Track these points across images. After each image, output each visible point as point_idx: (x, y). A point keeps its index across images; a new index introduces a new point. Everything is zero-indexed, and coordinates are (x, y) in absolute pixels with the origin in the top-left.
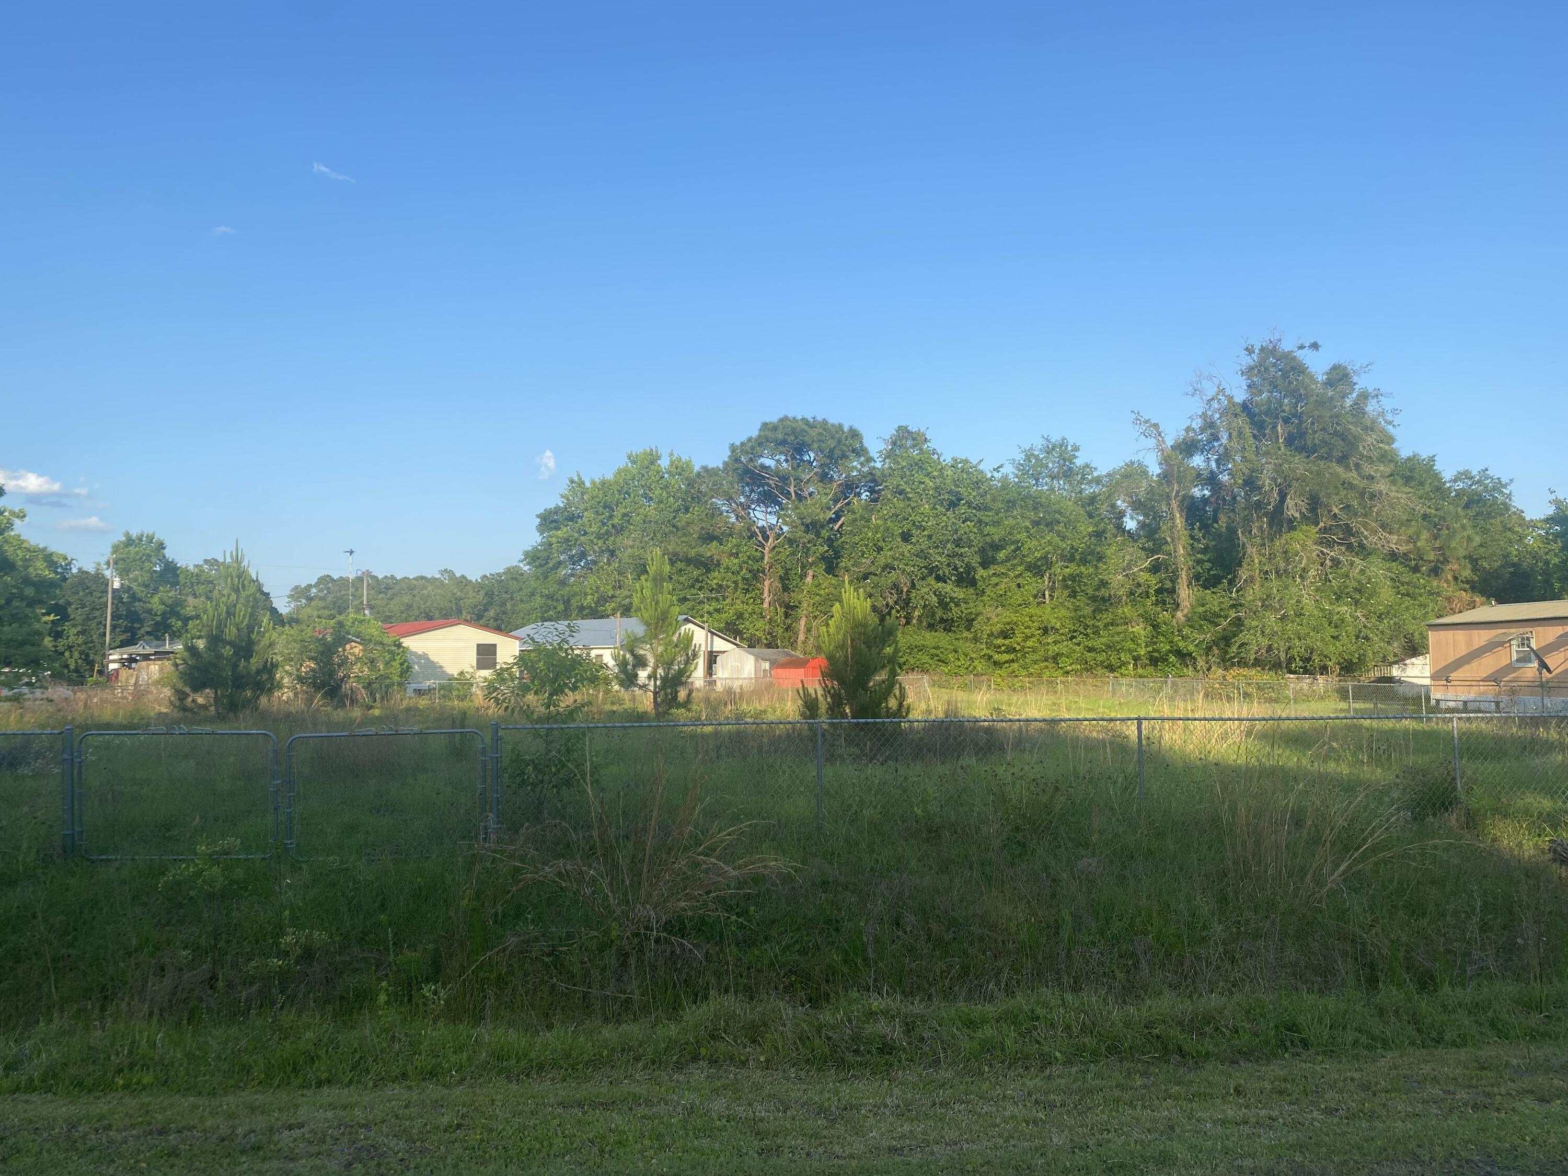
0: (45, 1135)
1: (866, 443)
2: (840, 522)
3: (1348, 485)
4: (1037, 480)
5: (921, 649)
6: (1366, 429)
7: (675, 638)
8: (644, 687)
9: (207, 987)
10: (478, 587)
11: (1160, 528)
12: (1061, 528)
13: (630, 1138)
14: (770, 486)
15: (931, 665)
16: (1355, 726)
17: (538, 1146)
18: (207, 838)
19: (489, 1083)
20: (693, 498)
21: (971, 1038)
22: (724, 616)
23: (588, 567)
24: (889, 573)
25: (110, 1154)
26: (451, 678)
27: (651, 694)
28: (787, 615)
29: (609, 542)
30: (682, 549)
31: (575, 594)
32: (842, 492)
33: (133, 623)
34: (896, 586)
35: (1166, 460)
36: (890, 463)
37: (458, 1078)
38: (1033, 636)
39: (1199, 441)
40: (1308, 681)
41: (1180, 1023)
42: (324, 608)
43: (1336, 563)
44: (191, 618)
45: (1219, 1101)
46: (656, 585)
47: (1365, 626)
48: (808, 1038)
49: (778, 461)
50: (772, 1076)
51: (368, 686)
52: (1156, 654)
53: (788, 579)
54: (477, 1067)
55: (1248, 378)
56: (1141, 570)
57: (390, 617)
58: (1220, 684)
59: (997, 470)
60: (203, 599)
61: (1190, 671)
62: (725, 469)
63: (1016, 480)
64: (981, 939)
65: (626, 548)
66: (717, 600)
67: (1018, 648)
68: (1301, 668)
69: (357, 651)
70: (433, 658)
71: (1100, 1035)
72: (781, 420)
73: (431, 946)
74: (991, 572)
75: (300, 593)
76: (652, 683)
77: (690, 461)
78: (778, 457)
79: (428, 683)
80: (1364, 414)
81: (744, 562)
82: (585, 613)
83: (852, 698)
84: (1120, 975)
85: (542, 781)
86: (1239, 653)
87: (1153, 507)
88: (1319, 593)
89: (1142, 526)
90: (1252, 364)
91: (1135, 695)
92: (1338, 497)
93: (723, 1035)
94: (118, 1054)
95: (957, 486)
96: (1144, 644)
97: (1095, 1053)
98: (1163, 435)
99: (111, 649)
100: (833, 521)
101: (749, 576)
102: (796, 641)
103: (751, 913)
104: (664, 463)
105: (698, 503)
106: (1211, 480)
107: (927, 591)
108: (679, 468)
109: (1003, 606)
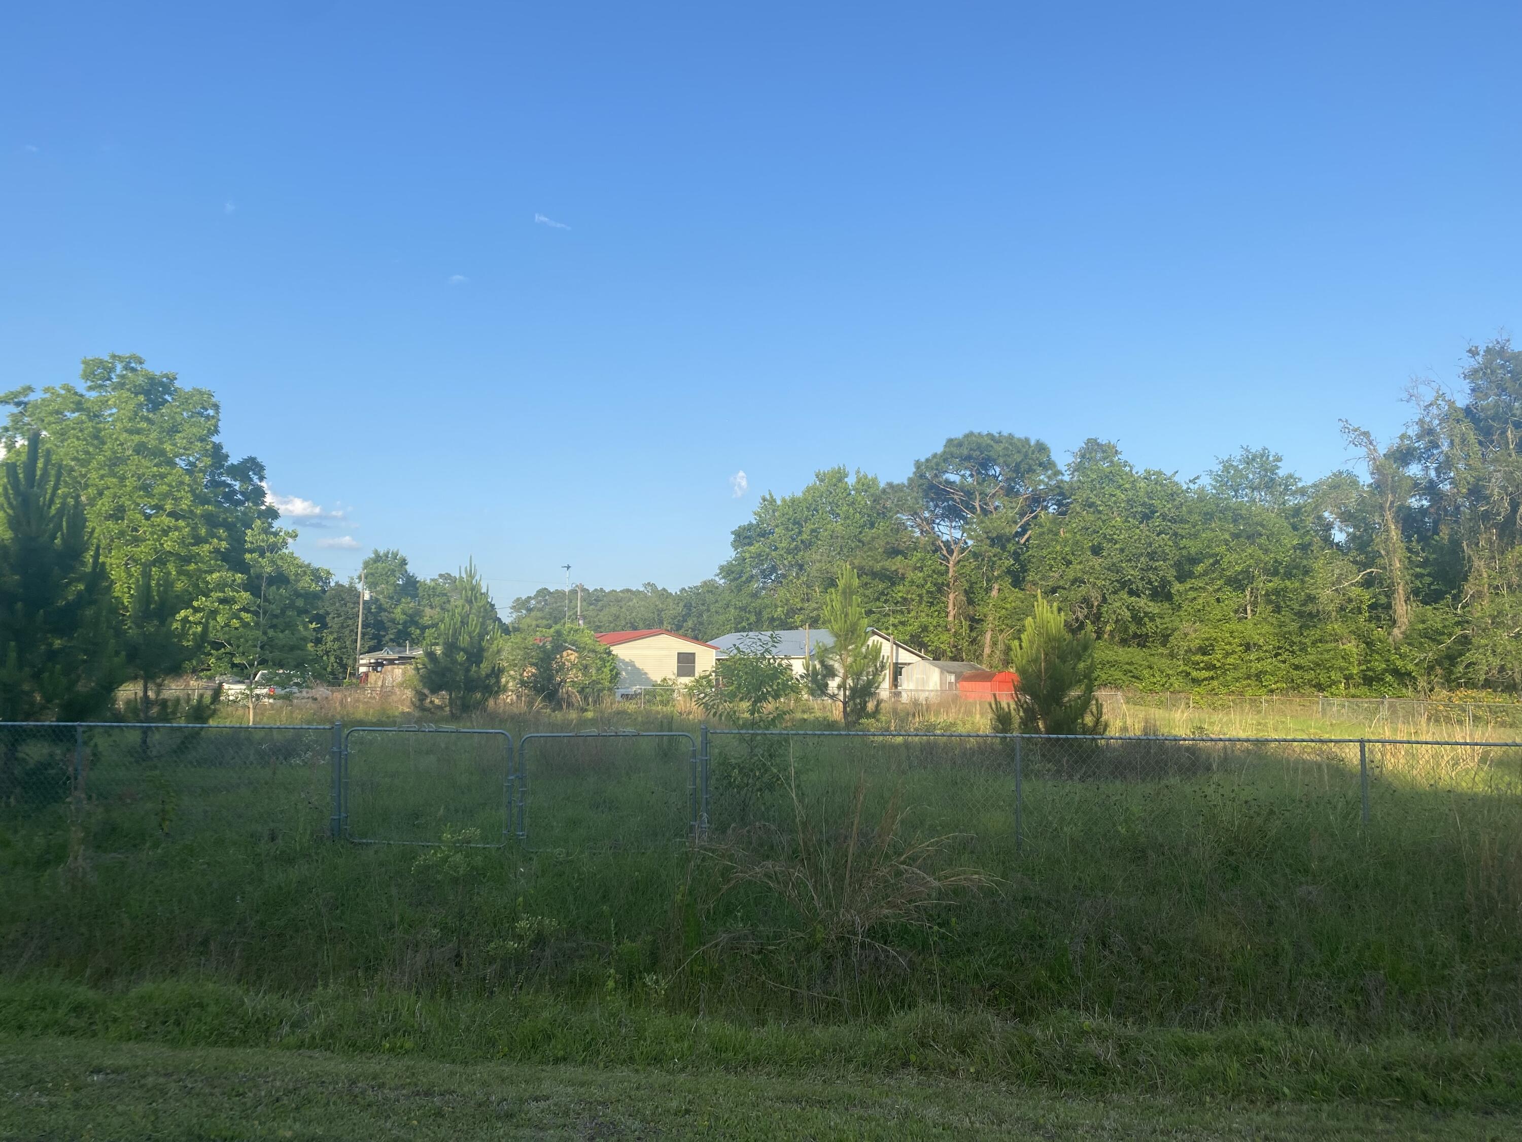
0: (331, 1088)
1: (1054, 457)
2: (1026, 536)
4: (1236, 491)
5: (1113, 664)
7: (864, 650)
8: (833, 697)
9: (453, 964)
10: (678, 599)
11: (1372, 540)
12: (1263, 540)
14: (954, 501)
15: (1124, 682)
18: (451, 826)
19: (710, 1072)
20: (878, 514)
21: (1190, 1066)
22: (909, 628)
23: (778, 581)
24: (1079, 586)
25: (386, 1110)
26: (655, 684)
27: (841, 705)
28: (972, 629)
29: (798, 557)
30: (868, 563)
31: (766, 607)
32: (1029, 506)
33: (379, 631)
34: (1086, 601)
35: (1378, 470)
36: (1079, 476)
37: (680, 1066)
38: (1234, 652)
39: (1415, 449)
41: (1424, 1067)
42: (542, 618)
44: (428, 627)
46: (846, 598)
48: (1018, 1052)
49: (963, 476)
50: (983, 1088)
51: (582, 691)
52: (1370, 673)
53: (973, 593)
54: (697, 1056)
55: (1472, 382)
56: (1352, 584)
57: (599, 627)
58: (1444, 706)
59: (1193, 481)
60: (438, 609)
61: (1410, 692)
62: (910, 485)
63: (1214, 491)
64: (1193, 964)
65: (813, 562)
66: (902, 612)
67: (1218, 665)
69: (572, 657)
70: (638, 665)
71: (1333, 1073)
72: (967, 436)
73: (649, 938)
74: (1188, 586)
75: (520, 605)
76: (842, 693)
77: (876, 478)
78: (963, 472)
79: (634, 689)
81: (929, 576)
82: (775, 624)
83: (1045, 714)
84: (1349, 1012)
85: (747, 785)
86: (1466, 673)
87: (1365, 518)
89: (1352, 538)
90: (1477, 366)
91: (1348, 716)
93: (932, 1043)
94: (383, 1020)
95: (1150, 498)
96: (1356, 663)
97: (1326, 1091)
98: (1375, 443)
99: (361, 654)
100: (1017, 534)
101: (933, 589)
102: (981, 655)
103: (953, 924)
104: (851, 480)
105: (884, 518)
106: (1431, 489)
107: (1119, 606)
108: (866, 485)
109: (1201, 621)
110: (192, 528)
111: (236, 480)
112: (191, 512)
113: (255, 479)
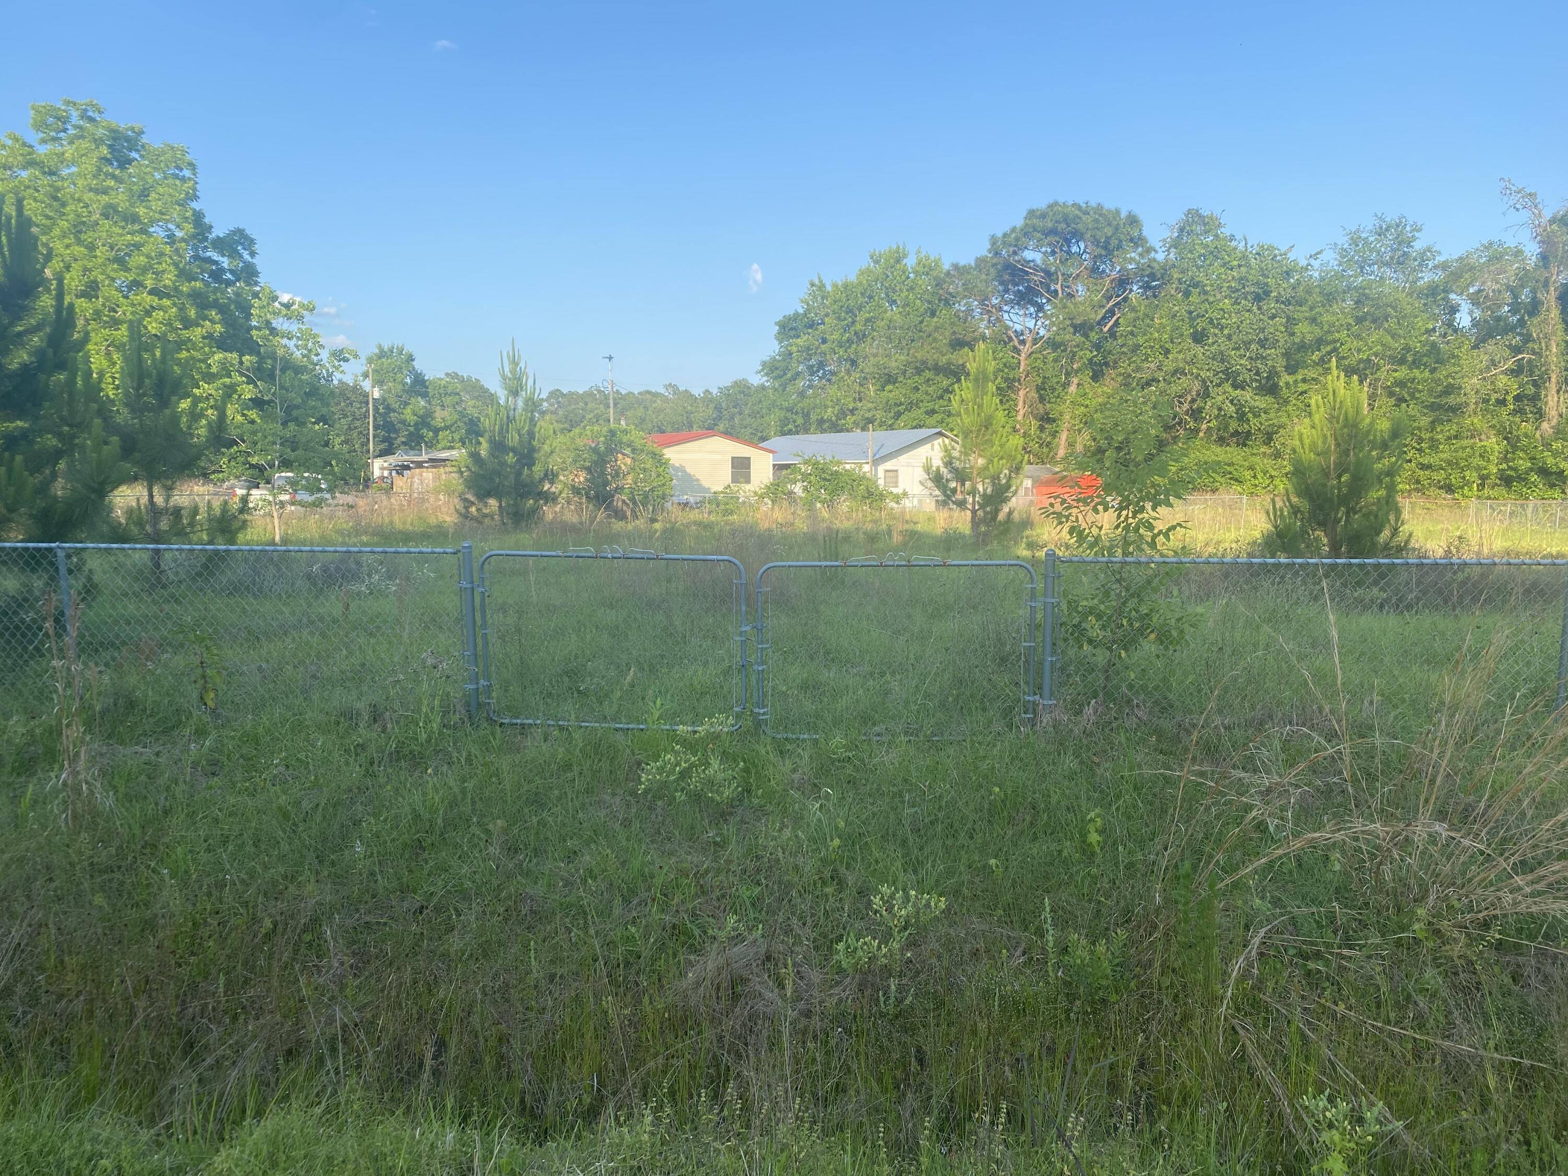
1: (1145, 233)
2: (1114, 323)
4: (1362, 268)
8: (961, 505)
10: (704, 401)
14: (1031, 283)
15: (1222, 484)
23: (827, 378)
24: (1178, 378)
27: (969, 514)
28: (1043, 429)
29: (851, 351)
30: (931, 357)
31: (814, 407)
32: (1115, 289)
33: (390, 433)
34: (1185, 395)
35: (1548, 237)
36: (1175, 252)
44: (441, 429)
49: (1044, 254)
52: (1511, 473)
56: (1501, 372)
59: (1315, 256)
61: (1558, 494)
62: (980, 265)
63: (1338, 268)
65: (868, 356)
69: (625, 461)
70: (688, 470)
72: (1051, 206)
74: (1299, 377)
76: (971, 500)
77: (939, 259)
78: (1044, 249)
79: (688, 496)
81: (999, 370)
82: (824, 426)
95: (1265, 277)
96: (1496, 461)
99: (376, 457)
100: (1102, 321)
102: (1055, 457)
104: (910, 262)
105: (947, 304)
107: (1223, 399)
108: (927, 268)
111: (223, 255)
112: (176, 289)
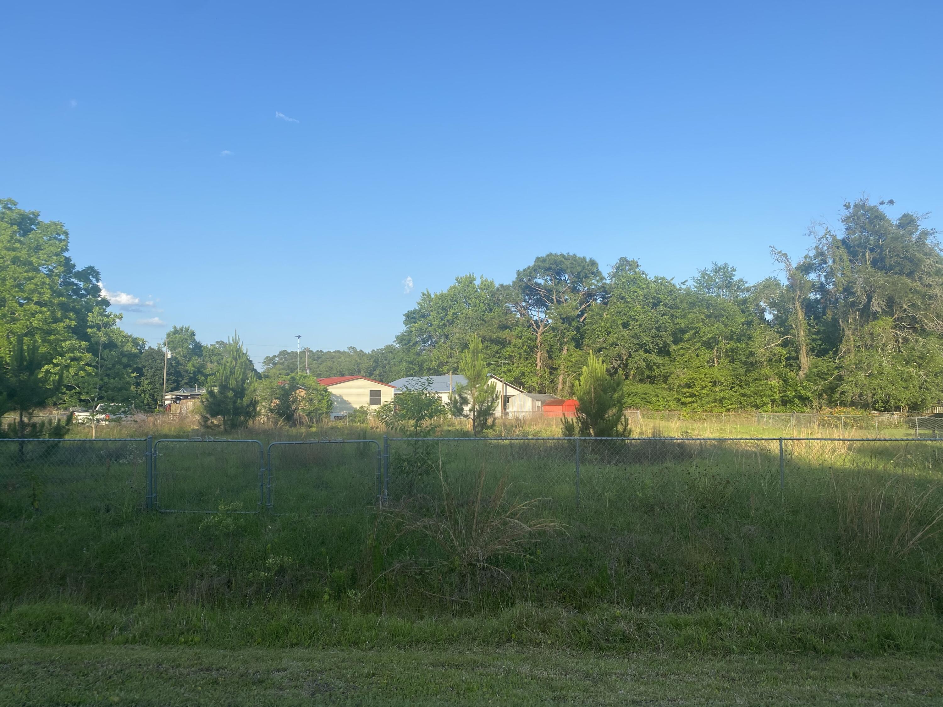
0: (145, 669)
1: (601, 268)
2: (584, 317)
3: (914, 291)
4: (709, 289)
5: (635, 394)
6: (926, 254)
7: (485, 387)
8: (467, 416)
9: (226, 587)
10: (370, 357)
11: (788, 319)
12: (724, 319)
13: (475, 687)
14: (541, 295)
15: (641, 405)
16: (922, 444)
17: (421, 689)
18: (224, 501)
19: (388, 649)
20: (494, 303)
21: (679, 635)
22: (513, 374)
23: (433, 345)
24: (615, 348)
25: (181, 681)
26: (355, 410)
27: (472, 421)
28: (551, 374)
29: (445, 330)
30: (488, 334)
31: (425, 361)
32: (586, 299)
33: (178, 378)
34: (619, 356)
35: (792, 277)
36: (615, 280)
37: (370, 646)
38: (706, 386)
39: (813, 264)
40: (886, 416)
41: (814, 631)
42: (283, 369)
43: (906, 340)
44: (209, 375)
45: (843, 682)
46: (474, 356)
47: (926, 381)
48: (577, 630)
49: (546, 280)
50: (556, 653)
51: (309, 414)
52: (786, 398)
53: (552, 352)
54: (381, 640)
55: (846, 224)
56: (776, 345)
57: (320, 374)
58: (828, 417)
59: (683, 283)
60: (216, 364)
61: (808, 409)
62: (514, 285)
63: (696, 290)
64: (681, 574)
65: (455, 333)
66: (509, 364)
67: (697, 394)
68: (882, 407)
69: (303, 394)
70: (345, 398)
71: (762, 636)
72: (548, 256)
73: (351, 567)
74: (680, 347)
75: (269, 360)
76: (472, 414)
77: (493, 281)
78: (546, 278)
79: (342, 413)
80: (925, 245)
81: (525, 342)
82: (431, 372)
83: (594, 424)
84: (771, 600)
85: (413, 472)
86: (840, 398)
87: (784, 306)
88: (894, 360)
89: (776, 317)
90: (849, 214)
91: (773, 424)
92: (907, 299)
93: (525, 627)
94: (180, 624)
95: (658, 294)
96: (778, 392)
97: (758, 647)
98: (790, 261)
99: (166, 392)
100: (578, 316)
101: (528, 350)
102: (556, 389)
103: (538, 554)
104: (477, 283)
105: (498, 306)
106: (822, 288)
107: (639, 359)
108: (487, 286)
109: (687, 368)
110: (52, 313)
111: (80, 281)
112: (51, 302)
113: (94, 281)
